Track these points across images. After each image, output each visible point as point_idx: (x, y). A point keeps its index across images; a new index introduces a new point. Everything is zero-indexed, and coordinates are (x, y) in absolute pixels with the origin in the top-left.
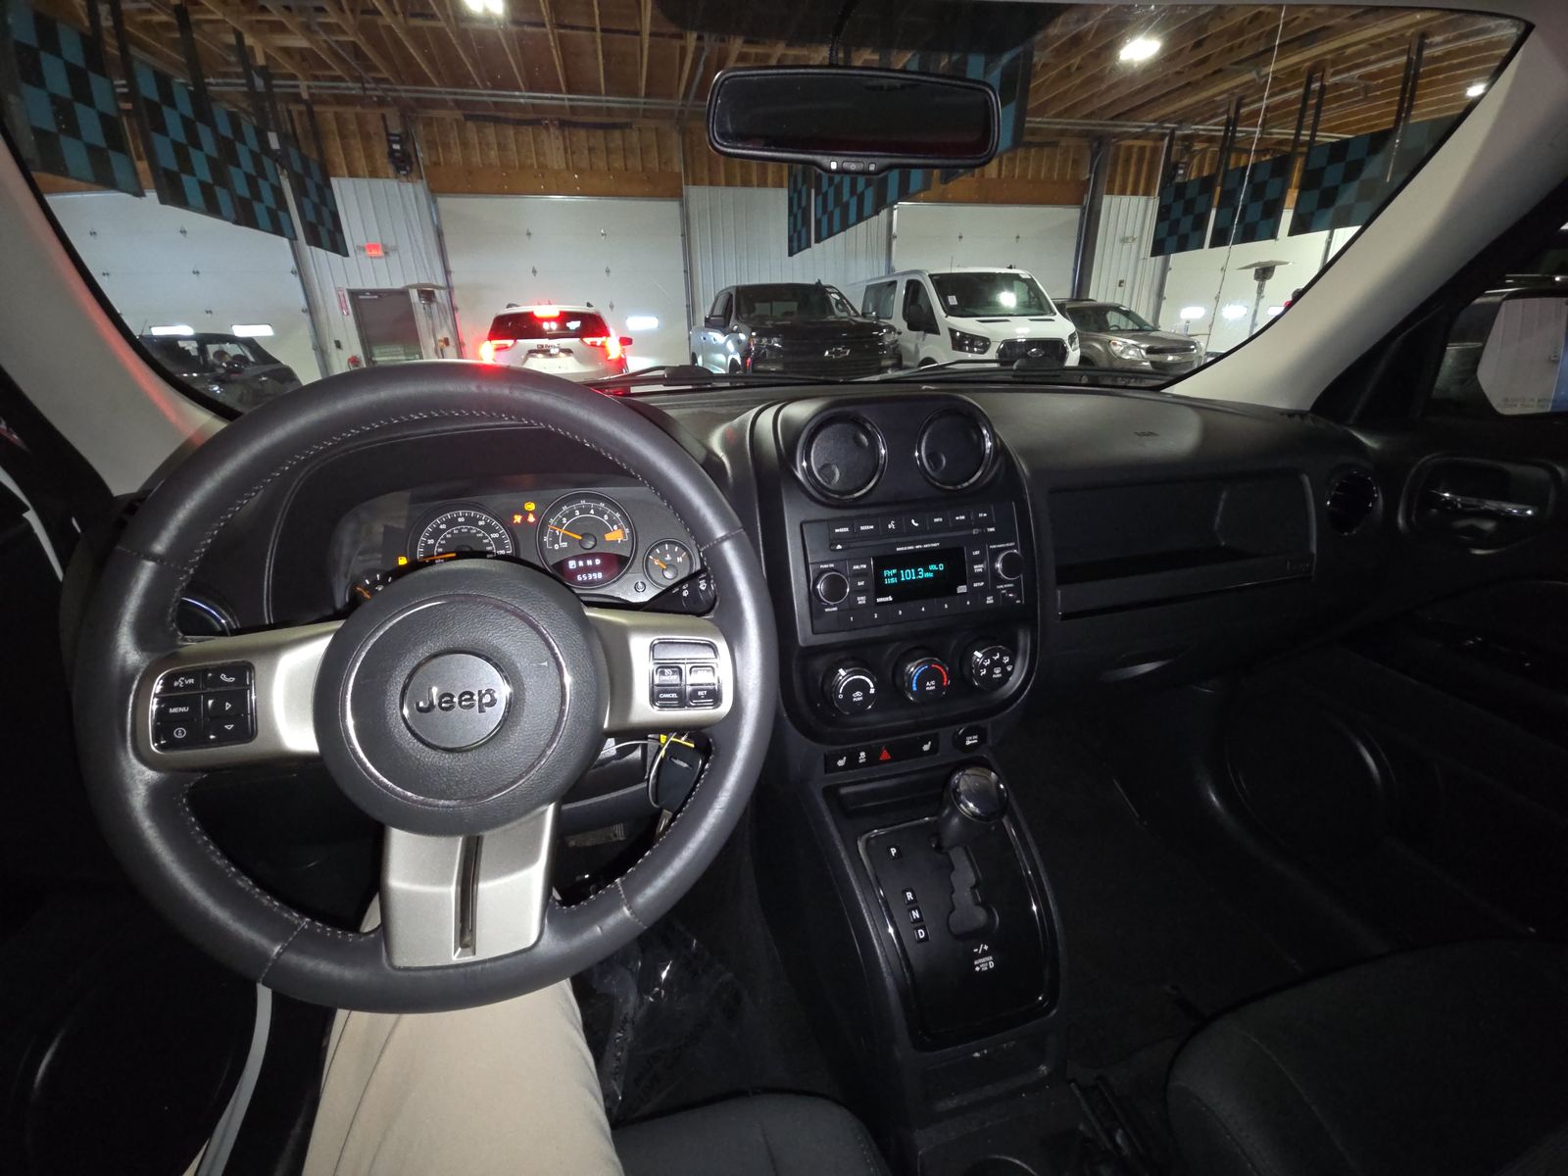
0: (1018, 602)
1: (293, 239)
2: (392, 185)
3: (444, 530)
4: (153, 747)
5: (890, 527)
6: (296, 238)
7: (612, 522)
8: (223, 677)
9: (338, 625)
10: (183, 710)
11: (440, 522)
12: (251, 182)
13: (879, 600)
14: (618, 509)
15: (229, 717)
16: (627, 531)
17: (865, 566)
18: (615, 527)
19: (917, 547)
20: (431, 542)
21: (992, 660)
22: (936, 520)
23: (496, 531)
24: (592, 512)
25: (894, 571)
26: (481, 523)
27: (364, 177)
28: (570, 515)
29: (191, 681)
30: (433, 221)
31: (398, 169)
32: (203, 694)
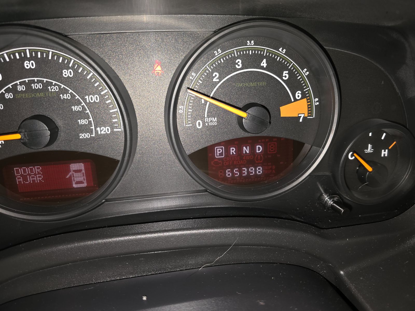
14: (307, 61)
16: (316, 102)
18: (298, 94)
24: (264, 63)
26: (66, 73)
28: (225, 68)
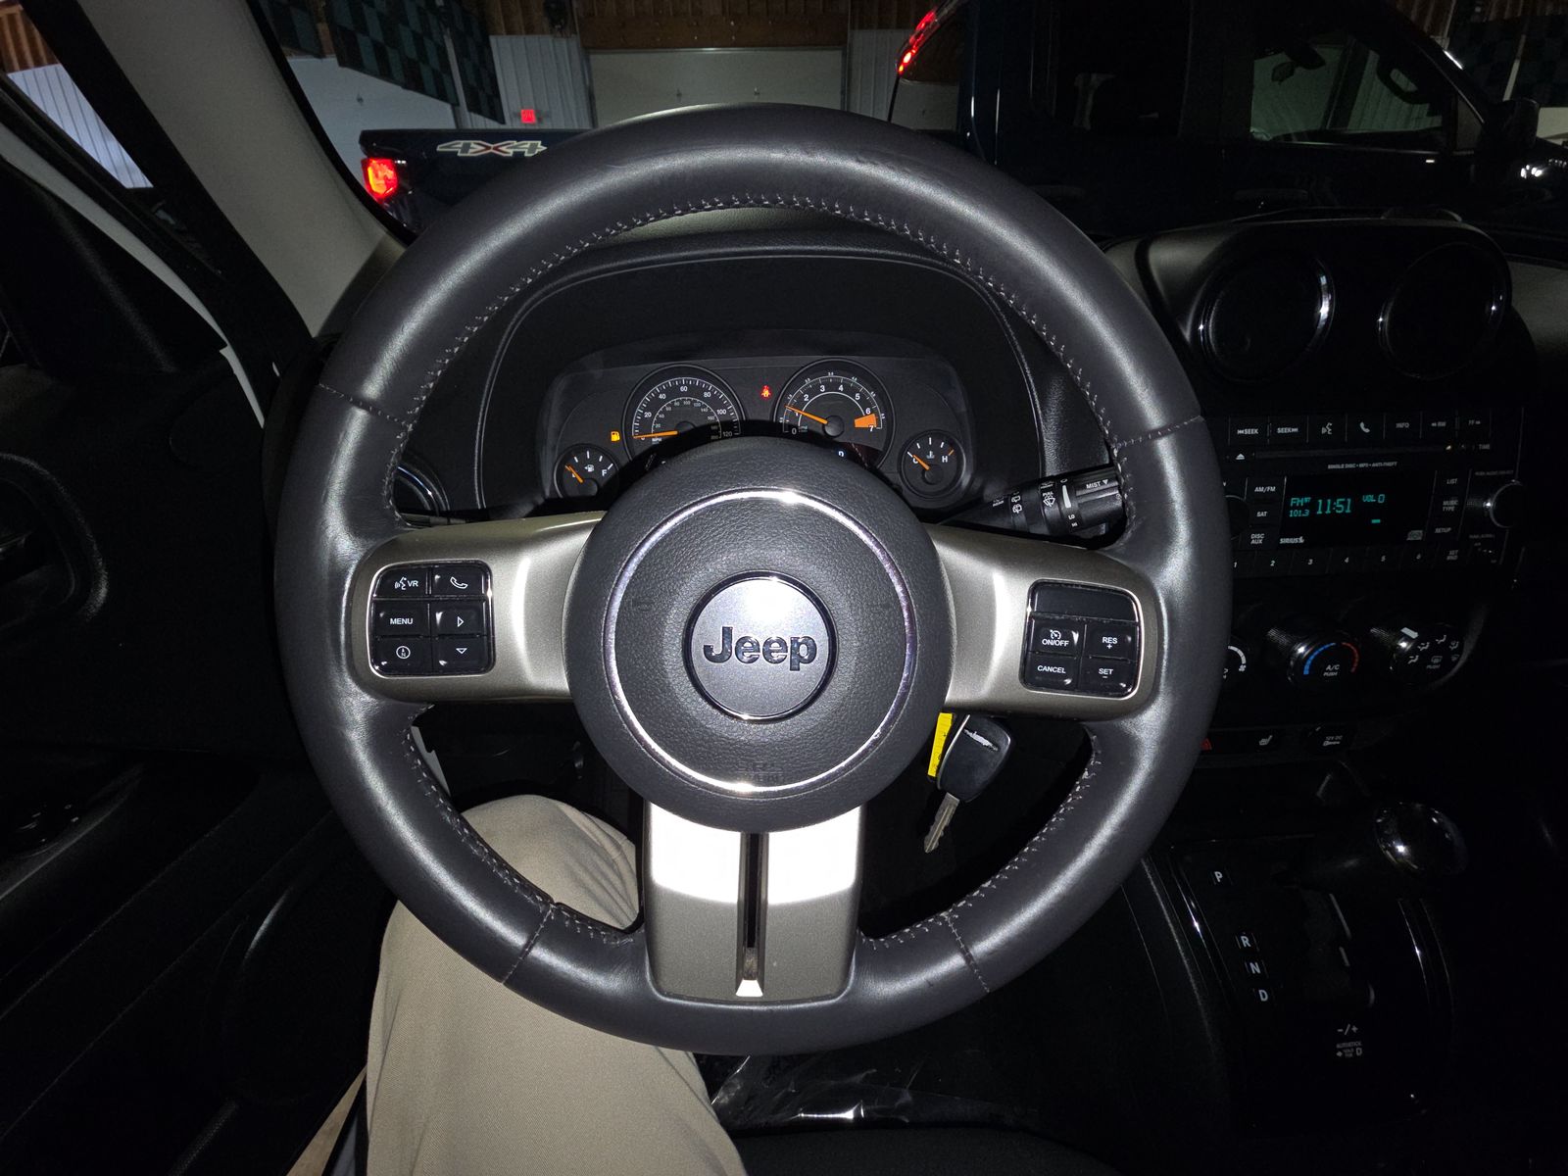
0: (1494, 561)
1: (455, 105)
2: (547, 41)
3: (664, 401)
4: (374, 670)
5: (1324, 431)
6: (458, 104)
7: (865, 403)
8: (453, 581)
9: (596, 518)
10: (406, 621)
11: (658, 391)
12: (418, 40)
13: (1282, 541)
14: (873, 386)
15: (461, 637)
16: (882, 416)
17: (1273, 489)
18: (868, 410)
19: (1362, 465)
20: (648, 415)
21: (1433, 644)
22: (1400, 425)
23: (725, 407)
24: (841, 388)
25: (1307, 500)
26: (707, 395)
27: (521, 34)
28: (813, 392)
29: (415, 583)
30: (585, 83)
31: (553, 23)
32: (430, 602)
